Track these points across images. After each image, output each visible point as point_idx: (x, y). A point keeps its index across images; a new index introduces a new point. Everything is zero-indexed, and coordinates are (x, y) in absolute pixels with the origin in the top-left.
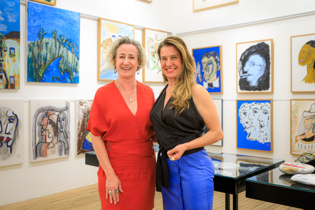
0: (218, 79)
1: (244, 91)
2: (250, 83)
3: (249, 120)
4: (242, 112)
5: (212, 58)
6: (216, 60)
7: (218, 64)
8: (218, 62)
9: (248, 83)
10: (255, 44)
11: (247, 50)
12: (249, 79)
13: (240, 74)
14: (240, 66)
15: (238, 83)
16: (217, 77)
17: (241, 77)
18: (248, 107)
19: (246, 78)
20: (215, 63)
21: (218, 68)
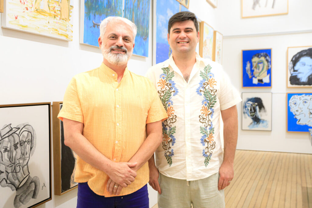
0: (269, 76)
1: (294, 86)
2: (300, 80)
3: (299, 109)
4: (292, 103)
5: (263, 59)
6: (267, 60)
7: (269, 63)
8: (269, 62)
9: (298, 79)
10: (307, 48)
11: (298, 53)
12: (299, 76)
13: (290, 72)
14: (291, 65)
15: (289, 79)
16: (268, 74)
17: (292, 74)
18: (299, 98)
19: (296, 76)
20: (266, 63)
21: (269, 66)
